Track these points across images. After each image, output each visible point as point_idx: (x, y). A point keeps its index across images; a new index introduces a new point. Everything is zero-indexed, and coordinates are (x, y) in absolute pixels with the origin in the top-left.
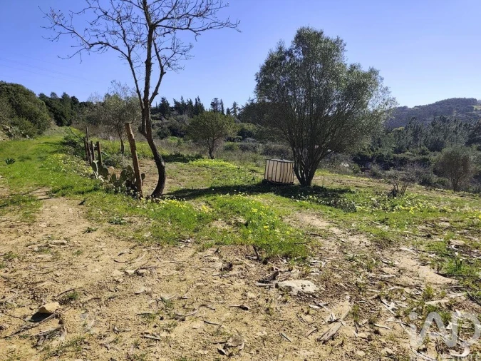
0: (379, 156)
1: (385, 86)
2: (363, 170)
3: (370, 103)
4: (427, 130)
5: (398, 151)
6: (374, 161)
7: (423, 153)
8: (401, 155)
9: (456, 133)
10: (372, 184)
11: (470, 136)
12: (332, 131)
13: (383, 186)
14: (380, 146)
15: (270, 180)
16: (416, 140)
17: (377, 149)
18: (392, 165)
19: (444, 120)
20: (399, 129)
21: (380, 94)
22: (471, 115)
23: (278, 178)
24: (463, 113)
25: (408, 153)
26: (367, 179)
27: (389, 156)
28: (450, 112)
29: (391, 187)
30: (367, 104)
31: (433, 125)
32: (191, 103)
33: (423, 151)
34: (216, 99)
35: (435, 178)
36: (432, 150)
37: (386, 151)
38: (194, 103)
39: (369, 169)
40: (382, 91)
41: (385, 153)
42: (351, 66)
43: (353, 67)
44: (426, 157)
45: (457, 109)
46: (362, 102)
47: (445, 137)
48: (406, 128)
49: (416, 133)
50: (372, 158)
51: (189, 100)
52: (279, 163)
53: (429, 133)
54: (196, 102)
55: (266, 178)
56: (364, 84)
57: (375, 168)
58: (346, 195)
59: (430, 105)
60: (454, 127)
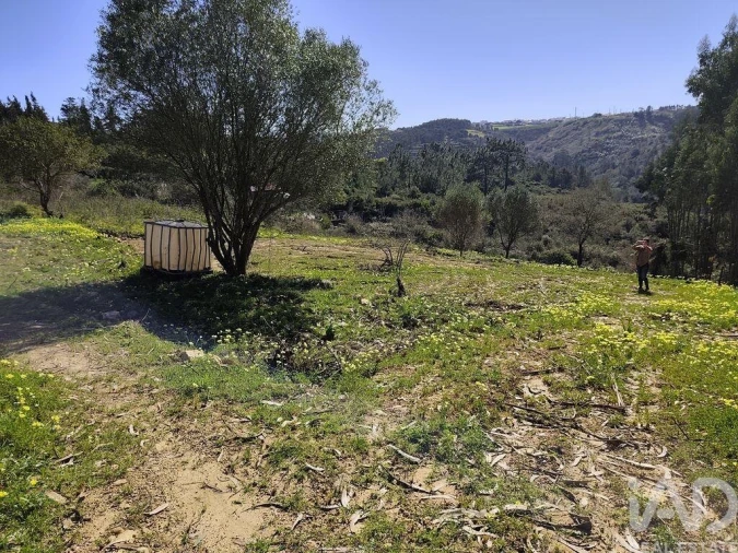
0: (357, 202)
1: (371, 78)
2: (335, 223)
3: (347, 110)
4: (416, 161)
5: (382, 193)
6: (351, 209)
7: (413, 195)
8: (385, 200)
9: (453, 167)
10: (353, 250)
11: (469, 171)
12: (280, 163)
13: (369, 252)
14: (357, 186)
15: (157, 267)
16: (403, 177)
17: (353, 191)
18: (374, 214)
19: (436, 148)
20: (381, 160)
21: (364, 93)
22: (464, 142)
23: (174, 262)
24: (455, 139)
25: (394, 195)
26: (344, 241)
27: (370, 201)
28: (441, 138)
29: (380, 255)
30: (342, 111)
31: (423, 156)
32: (16, 104)
33: (414, 192)
34: (71, 99)
35: (430, 231)
36: (424, 191)
37: (366, 194)
38: (24, 106)
39: (344, 222)
40: (368, 89)
41: (364, 197)
42: (308, 32)
43: (311, 37)
44: (418, 201)
45: (448, 134)
46: (332, 108)
47: (439, 173)
48: (390, 159)
49: (403, 166)
50: (348, 204)
51: (12, 99)
52: (175, 232)
53: (420, 166)
54: (29, 104)
55: (148, 263)
56: (336, 69)
57: (353, 220)
58: (314, 292)
59: (416, 127)
60: (450, 158)
